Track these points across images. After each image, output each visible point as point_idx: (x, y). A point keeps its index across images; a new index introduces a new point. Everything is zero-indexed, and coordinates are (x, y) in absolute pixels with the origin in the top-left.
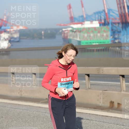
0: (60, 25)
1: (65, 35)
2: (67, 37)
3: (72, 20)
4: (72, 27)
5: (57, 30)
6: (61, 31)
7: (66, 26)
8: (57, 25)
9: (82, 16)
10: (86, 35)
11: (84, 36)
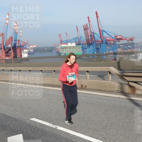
0: (55, 45)
1: (58, 50)
2: (59, 51)
3: (62, 42)
4: (61, 46)
5: (53, 48)
6: (55, 48)
7: (58, 45)
8: (54, 45)
9: (67, 40)
10: (69, 50)
11: (68, 51)
